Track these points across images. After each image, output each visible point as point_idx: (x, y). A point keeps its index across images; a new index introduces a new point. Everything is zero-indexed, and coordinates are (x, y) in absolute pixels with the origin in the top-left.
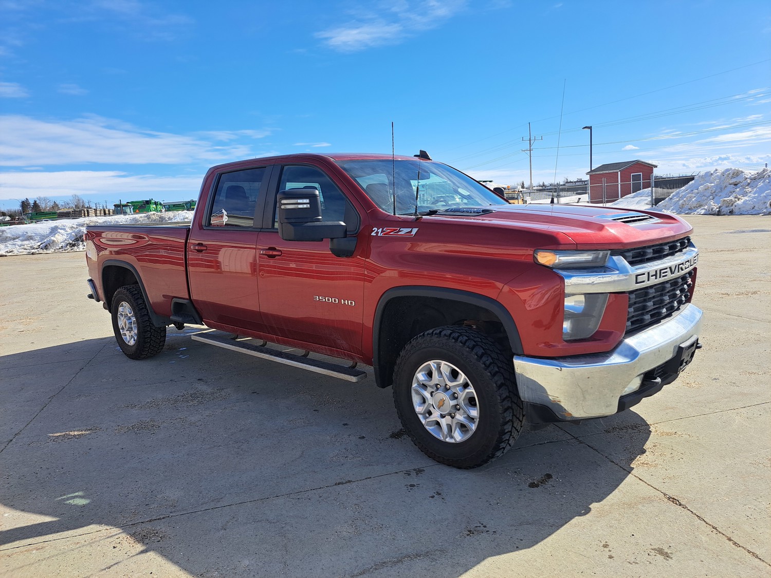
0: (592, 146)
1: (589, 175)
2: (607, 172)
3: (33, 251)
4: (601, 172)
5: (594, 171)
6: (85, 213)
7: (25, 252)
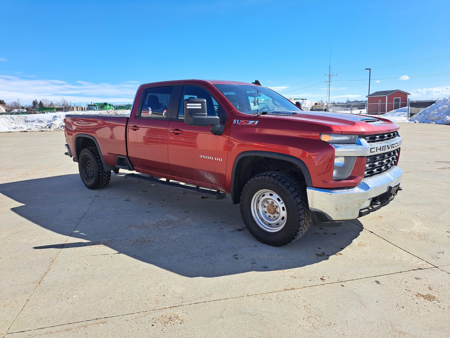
0: (370, 80)
1: (367, 98)
2: (379, 96)
3: (42, 129)
4: (375, 96)
5: (371, 95)
6: (71, 109)
7: (38, 130)
